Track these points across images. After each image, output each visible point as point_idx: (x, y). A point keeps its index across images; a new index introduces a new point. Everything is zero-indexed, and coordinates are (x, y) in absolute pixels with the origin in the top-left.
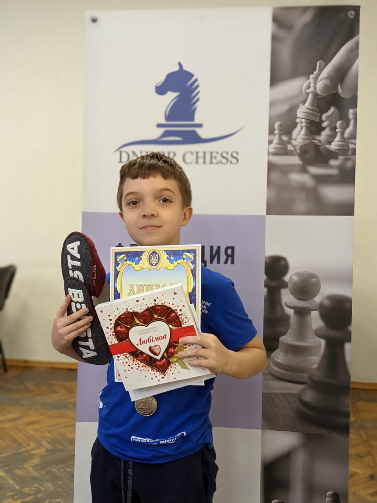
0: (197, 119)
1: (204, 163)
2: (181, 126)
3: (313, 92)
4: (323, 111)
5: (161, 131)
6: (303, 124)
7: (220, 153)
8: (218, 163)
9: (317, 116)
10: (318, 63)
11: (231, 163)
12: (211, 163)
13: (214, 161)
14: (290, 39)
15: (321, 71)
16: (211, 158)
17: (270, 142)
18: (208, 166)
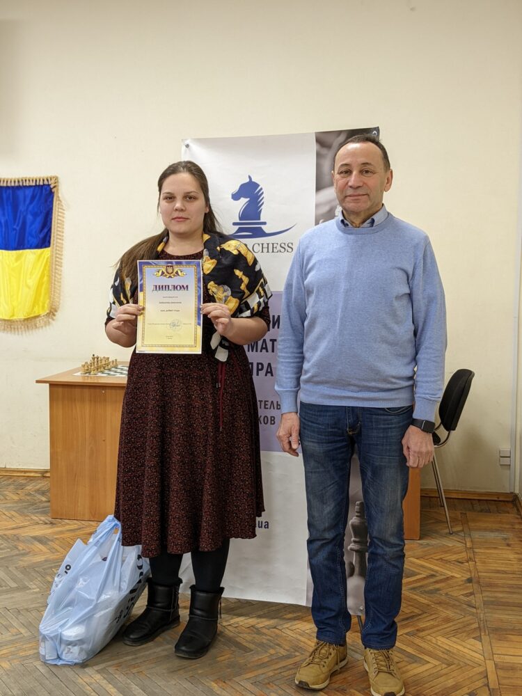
0: (263, 219)
1: (268, 252)
2: (251, 224)
7: (279, 244)
8: (277, 252)
11: (288, 251)
12: (273, 252)
14: (330, 156)
16: (273, 248)
18: (271, 254)
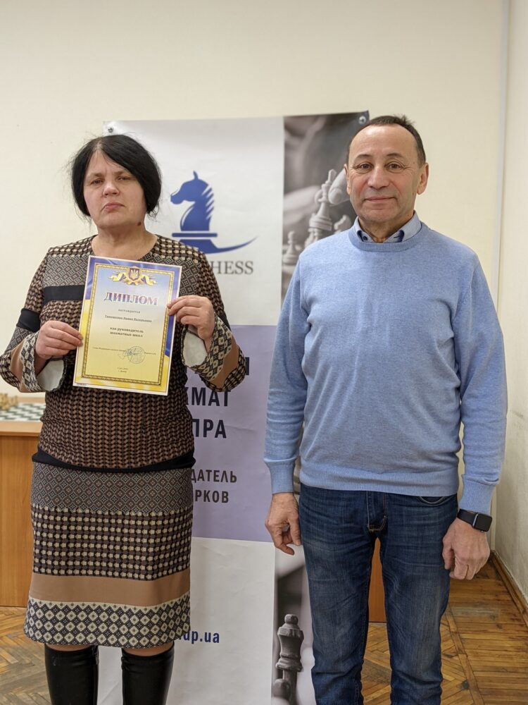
0: (212, 230)
1: (220, 272)
2: (196, 235)
3: (325, 202)
4: (334, 220)
6: (316, 234)
7: (234, 263)
8: (233, 273)
9: (329, 225)
10: (330, 172)
11: (246, 273)
12: (226, 272)
13: (229, 271)
14: (302, 148)
15: (332, 180)
16: (226, 267)
17: (284, 252)
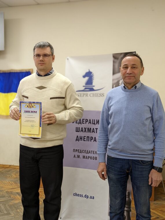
1: (95, 96)
2: (89, 86)
5: (84, 88)
7: (99, 94)
11: (102, 96)
14: (118, 62)
16: (97, 95)
